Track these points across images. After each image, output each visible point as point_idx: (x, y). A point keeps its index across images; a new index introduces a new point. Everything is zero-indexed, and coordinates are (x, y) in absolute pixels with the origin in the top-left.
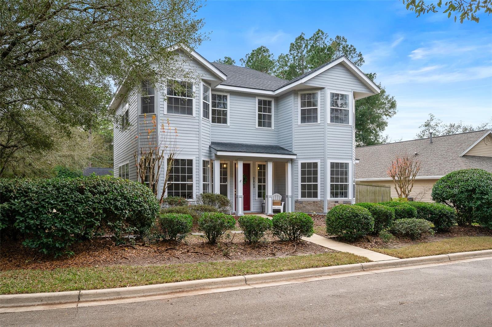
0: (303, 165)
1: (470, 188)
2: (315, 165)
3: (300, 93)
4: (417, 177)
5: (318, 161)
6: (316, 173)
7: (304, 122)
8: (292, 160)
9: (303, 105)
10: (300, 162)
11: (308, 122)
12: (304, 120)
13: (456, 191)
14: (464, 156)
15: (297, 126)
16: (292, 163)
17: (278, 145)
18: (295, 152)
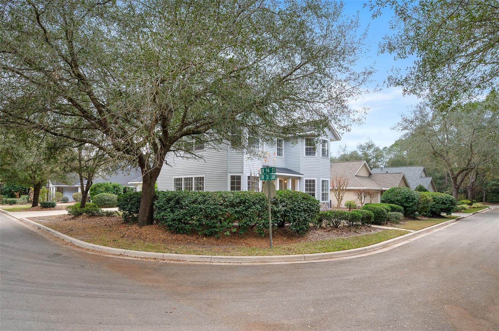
0: (307, 181)
1: (407, 196)
2: (314, 181)
3: (305, 138)
4: (348, 188)
5: (316, 179)
6: (314, 186)
7: (308, 155)
8: (299, 178)
9: (307, 144)
10: (305, 179)
11: (310, 155)
12: (307, 154)
13: (399, 198)
14: (356, 176)
15: (303, 157)
16: (299, 180)
17: (286, 167)
18: (302, 173)
